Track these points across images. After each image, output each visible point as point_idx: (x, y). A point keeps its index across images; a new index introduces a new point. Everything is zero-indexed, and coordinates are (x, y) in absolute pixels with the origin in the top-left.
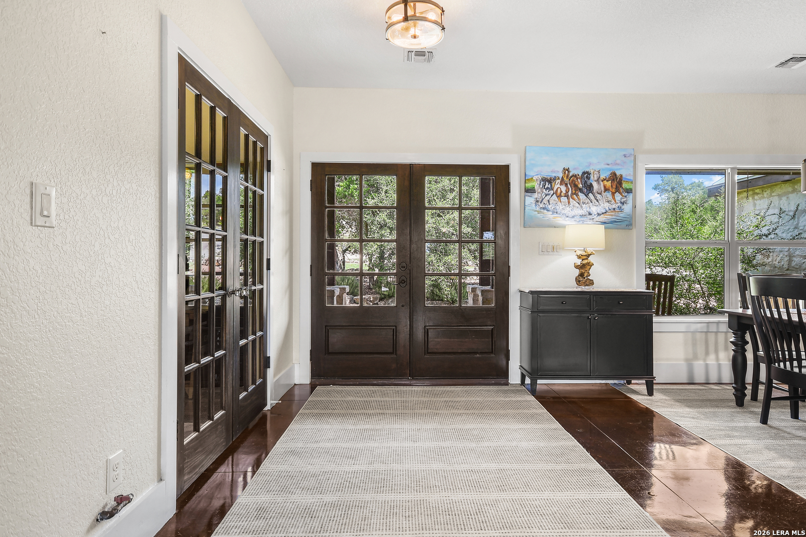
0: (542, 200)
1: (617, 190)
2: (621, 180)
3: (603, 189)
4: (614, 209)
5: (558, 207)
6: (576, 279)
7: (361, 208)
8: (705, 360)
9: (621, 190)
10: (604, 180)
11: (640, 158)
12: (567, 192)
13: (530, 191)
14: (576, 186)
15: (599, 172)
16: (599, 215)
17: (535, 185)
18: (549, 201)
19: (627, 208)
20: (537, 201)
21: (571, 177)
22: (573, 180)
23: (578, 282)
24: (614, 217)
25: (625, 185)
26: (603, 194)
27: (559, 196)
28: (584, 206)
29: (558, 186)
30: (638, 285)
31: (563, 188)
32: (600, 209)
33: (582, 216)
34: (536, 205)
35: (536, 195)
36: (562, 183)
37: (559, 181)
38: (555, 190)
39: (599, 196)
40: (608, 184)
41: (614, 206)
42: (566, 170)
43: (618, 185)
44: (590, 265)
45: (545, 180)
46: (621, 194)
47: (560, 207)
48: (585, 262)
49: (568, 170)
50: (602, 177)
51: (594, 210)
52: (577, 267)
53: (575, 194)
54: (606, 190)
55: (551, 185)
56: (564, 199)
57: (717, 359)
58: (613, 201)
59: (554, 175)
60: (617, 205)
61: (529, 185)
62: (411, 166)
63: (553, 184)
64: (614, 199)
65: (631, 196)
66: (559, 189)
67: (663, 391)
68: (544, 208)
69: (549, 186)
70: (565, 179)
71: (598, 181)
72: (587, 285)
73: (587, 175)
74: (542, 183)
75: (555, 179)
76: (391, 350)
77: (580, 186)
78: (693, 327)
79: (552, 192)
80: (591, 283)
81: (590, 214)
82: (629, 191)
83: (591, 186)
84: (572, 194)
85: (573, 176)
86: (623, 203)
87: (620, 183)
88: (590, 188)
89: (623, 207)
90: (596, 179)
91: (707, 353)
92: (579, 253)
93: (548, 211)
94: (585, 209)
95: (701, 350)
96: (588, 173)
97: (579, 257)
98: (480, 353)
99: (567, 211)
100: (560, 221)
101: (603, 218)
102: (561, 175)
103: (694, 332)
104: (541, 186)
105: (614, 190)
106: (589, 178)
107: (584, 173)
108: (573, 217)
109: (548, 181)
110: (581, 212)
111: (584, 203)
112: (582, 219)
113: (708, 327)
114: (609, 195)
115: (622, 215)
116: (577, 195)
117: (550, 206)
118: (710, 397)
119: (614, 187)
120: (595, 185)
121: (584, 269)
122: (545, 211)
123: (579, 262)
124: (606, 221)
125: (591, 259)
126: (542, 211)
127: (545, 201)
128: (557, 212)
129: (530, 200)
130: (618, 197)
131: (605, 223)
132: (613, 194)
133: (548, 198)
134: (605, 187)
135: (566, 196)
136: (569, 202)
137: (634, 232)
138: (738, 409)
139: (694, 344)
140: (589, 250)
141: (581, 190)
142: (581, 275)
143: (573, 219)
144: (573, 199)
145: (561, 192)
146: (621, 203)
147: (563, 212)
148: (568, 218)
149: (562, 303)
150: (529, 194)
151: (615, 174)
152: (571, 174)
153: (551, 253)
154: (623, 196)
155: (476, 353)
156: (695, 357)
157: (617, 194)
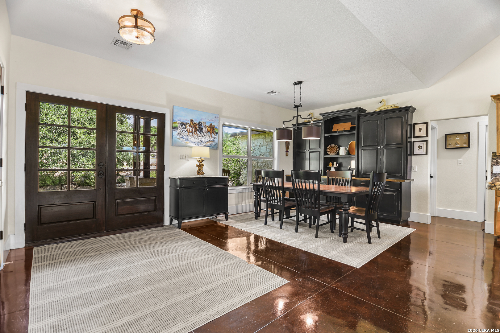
0: (181, 133)
1: (213, 132)
2: (214, 128)
3: (207, 131)
4: (211, 140)
5: (188, 138)
6: (197, 171)
7: (69, 127)
8: (242, 204)
9: (214, 132)
10: (208, 127)
11: (221, 119)
12: (192, 131)
13: (175, 128)
14: (196, 128)
15: (205, 123)
16: (205, 142)
17: (178, 126)
18: (184, 134)
19: (216, 140)
20: (179, 134)
21: (194, 124)
22: (195, 125)
23: (198, 173)
25: (215, 130)
26: (207, 133)
27: (189, 132)
28: (199, 138)
29: (188, 127)
30: (219, 174)
31: (191, 129)
32: (206, 140)
33: (198, 142)
34: (178, 136)
35: (178, 131)
36: (190, 126)
37: (189, 125)
38: (187, 129)
39: (205, 134)
40: (209, 129)
42: (192, 120)
43: (213, 130)
44: (203, 165)
45: (182, 124)
46: (214, 134)
47: (189, 137)
48: (201, 164)
49: (193, 120)
50: (207, 125)
51: (204, 140)
52: (197, 166)
53: (195, 132)
54: (208, 131)
55: (185, 126)
56: (191, 134)
57: (245, 203)
59: (186, 122)
61: (175, 125)
62: (107, 106)
63: (186, 126)
64: (211, 136)
65: (218, 135)
66: (189, 129)
67: (231, 218)
68: (182, 137)
69: (184, 127)
70: (191, 124)
71: (205, 127)
72: (202, 175)
74: (181, 125)
75: (187, 124)
76: (92, 216)
77: (198, 128)
78: (238, 191)
79: (185, 130)
80: (203, 173)
81: (202, 142)
82: (217, 133)
83: (202, 128)
84: (194, 132)
86: (215, 138)
87: (214, 129)
88: (202, 130)
89: (214, 140)
90: (204, 126)
91: (242, 201)
92: (198, 160)
94: (200, 139)
95: (240, 200)
96: (201, 123)
97: (198, 161)
98: (149, 211)
99: (192, 139)
100: (189, 144)
102: (189, 122)
103: (238, 193)
104: (181, 127)
105: (211, 132)
106: (201, 125)
107: (199, 123)
108: (195, 143)
109: (185, 124)
110: (198, 141)
111: (199, 136)
112: (198, 144)
113: (243, 190)
114: (209, 134)
115: (214, 143)
116: (196, 133)
117: (184, 137)
118: (246, 218)
119: (211, 130)
120: (204, 128)
121: (200, 167)
122: (182, 139)
123: (198, 164)
124: (209, 146)
125: (203, 163)
126: (181, 138)
127: (182, 134)
128: (187, 140)
129: (175, 133)
130: (213, 135)
132: (211, 133)
133: (183, 132)
134: (208, 130)
135: (192, 132)
136: (193, 136)
137: (218, 151)
138: (256, 221)
139: (238, 198)
140: (203, 158)
141: (198, 131)
142: (200, 170)
143: (195, 144)
144: (195, 134)
145: (190, 130)
147: (190, 140)
148: (192, 143)
149: (193, 183)
150: (175, 130)
151: (212, 125)
152: (194, 122)
153: (185, 159)
155: (147, 212)
156: (239, 203)
157: (212, 134)
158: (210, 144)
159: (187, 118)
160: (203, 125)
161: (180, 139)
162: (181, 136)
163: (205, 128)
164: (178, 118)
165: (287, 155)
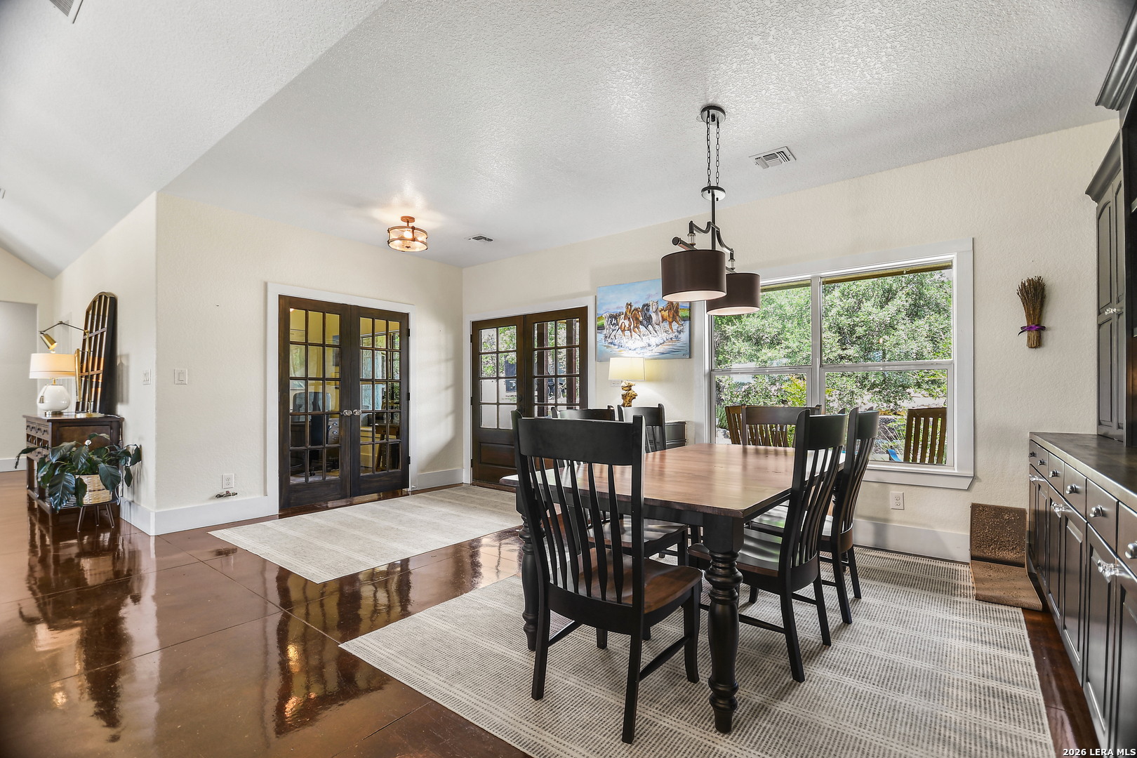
1: (674, 319)
2: (677, 308)
3: (661, 319)
4: (671, 339)
7: (498, 352)
9: (678, 319)
10: (662, 310)
12: (630, 326)
13: (601, 328)
14: (637, 319)
15: (657, 303)
16: (657, 345)
17: (605, 322)
20: (606, 337)
21: (633, 311)
22: (635, 314)
24: (671, 347)
25: (682, 313)
26: (661, 324)
27: (623, 331)
28: (644, 338)
29: (622, 320)
31: (627, 323)
33: (643, 348)
35: (605, 332)
36: (625, 317)
37: (623, 316)
38: (620, 325)
39: (657, 327)
40: (666, 314)
41: (671, 336)
42: (629, 305)
43: (673, 314)
45: (612, 317)
46: (678, 323)
47: (624, 340)
48: (628, 393)
50: (660, 307)
51: (654, 340)
53: (636, 327)
54: (664, 320)
56: (628, 333)
58: (670, 331)
59: (619, 311)
60: (674, 335)
61: (599, 323)
62: (525, 316)
63: (618, 320)
64: (671, 328)
66: (623, 324)
68: (611, 343)
69: (615, 322)
70: (628, 313)
71: (656, 312)
73: (646, 306)
74: (610, 319)
75: (620, 314)
77: (641, 318)
79: (617, 327)
81: (649, 345)
83: (650, 317)
84: (634, 327)
85: (635, 310)
86: (679, 332)
87: (677, 312)
88: (649, 319)
90: (654, 310)
93: (614, 345)
96: (647, 305)
101: (661, 349)
102: (624, 310)
104: (609, 323)
105: (671, 320)
106: (648, 310)
107: (644, 306)
108: (635, 349)
109: (615, 317)
110: (643, 344)
111: (644, 335)
112: (642, 351)
114: (666, 325)
115: (678, 344)
116: (638, 328)
117: (616, 341)
119: (671, 316)
120: (654, 316)
124: (664, 351)
127: (612, 336)
129: (601, 337)
130: (675, 326)
131: (663, 353)
132: (670, 323)
133: (615, 332)
134: (662, 317)
135: (629, 330)
136: (631, 336)
141: (641, 323)
144: (635, 332)
145: (625, 326)
146: (678, 331)
147: (627, 345)
150: (600, 331)
151: (672, 303)
152: (633, 309)
154: (679, 325)
157: (674, 323)
158: (668, 347)
159: (619, 305)
160: (651, 309)
161: (608, 347)
162: (610, 341)
163: (657, 314)
164: (604, 308)
165: (1037, 343)
